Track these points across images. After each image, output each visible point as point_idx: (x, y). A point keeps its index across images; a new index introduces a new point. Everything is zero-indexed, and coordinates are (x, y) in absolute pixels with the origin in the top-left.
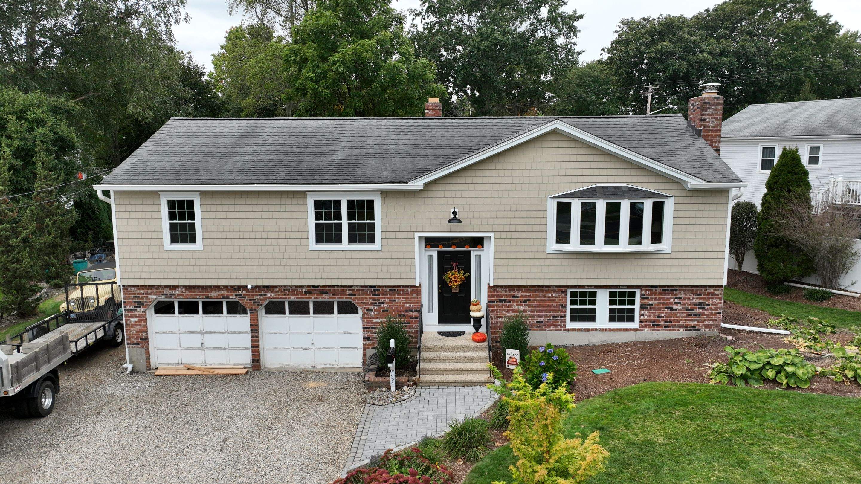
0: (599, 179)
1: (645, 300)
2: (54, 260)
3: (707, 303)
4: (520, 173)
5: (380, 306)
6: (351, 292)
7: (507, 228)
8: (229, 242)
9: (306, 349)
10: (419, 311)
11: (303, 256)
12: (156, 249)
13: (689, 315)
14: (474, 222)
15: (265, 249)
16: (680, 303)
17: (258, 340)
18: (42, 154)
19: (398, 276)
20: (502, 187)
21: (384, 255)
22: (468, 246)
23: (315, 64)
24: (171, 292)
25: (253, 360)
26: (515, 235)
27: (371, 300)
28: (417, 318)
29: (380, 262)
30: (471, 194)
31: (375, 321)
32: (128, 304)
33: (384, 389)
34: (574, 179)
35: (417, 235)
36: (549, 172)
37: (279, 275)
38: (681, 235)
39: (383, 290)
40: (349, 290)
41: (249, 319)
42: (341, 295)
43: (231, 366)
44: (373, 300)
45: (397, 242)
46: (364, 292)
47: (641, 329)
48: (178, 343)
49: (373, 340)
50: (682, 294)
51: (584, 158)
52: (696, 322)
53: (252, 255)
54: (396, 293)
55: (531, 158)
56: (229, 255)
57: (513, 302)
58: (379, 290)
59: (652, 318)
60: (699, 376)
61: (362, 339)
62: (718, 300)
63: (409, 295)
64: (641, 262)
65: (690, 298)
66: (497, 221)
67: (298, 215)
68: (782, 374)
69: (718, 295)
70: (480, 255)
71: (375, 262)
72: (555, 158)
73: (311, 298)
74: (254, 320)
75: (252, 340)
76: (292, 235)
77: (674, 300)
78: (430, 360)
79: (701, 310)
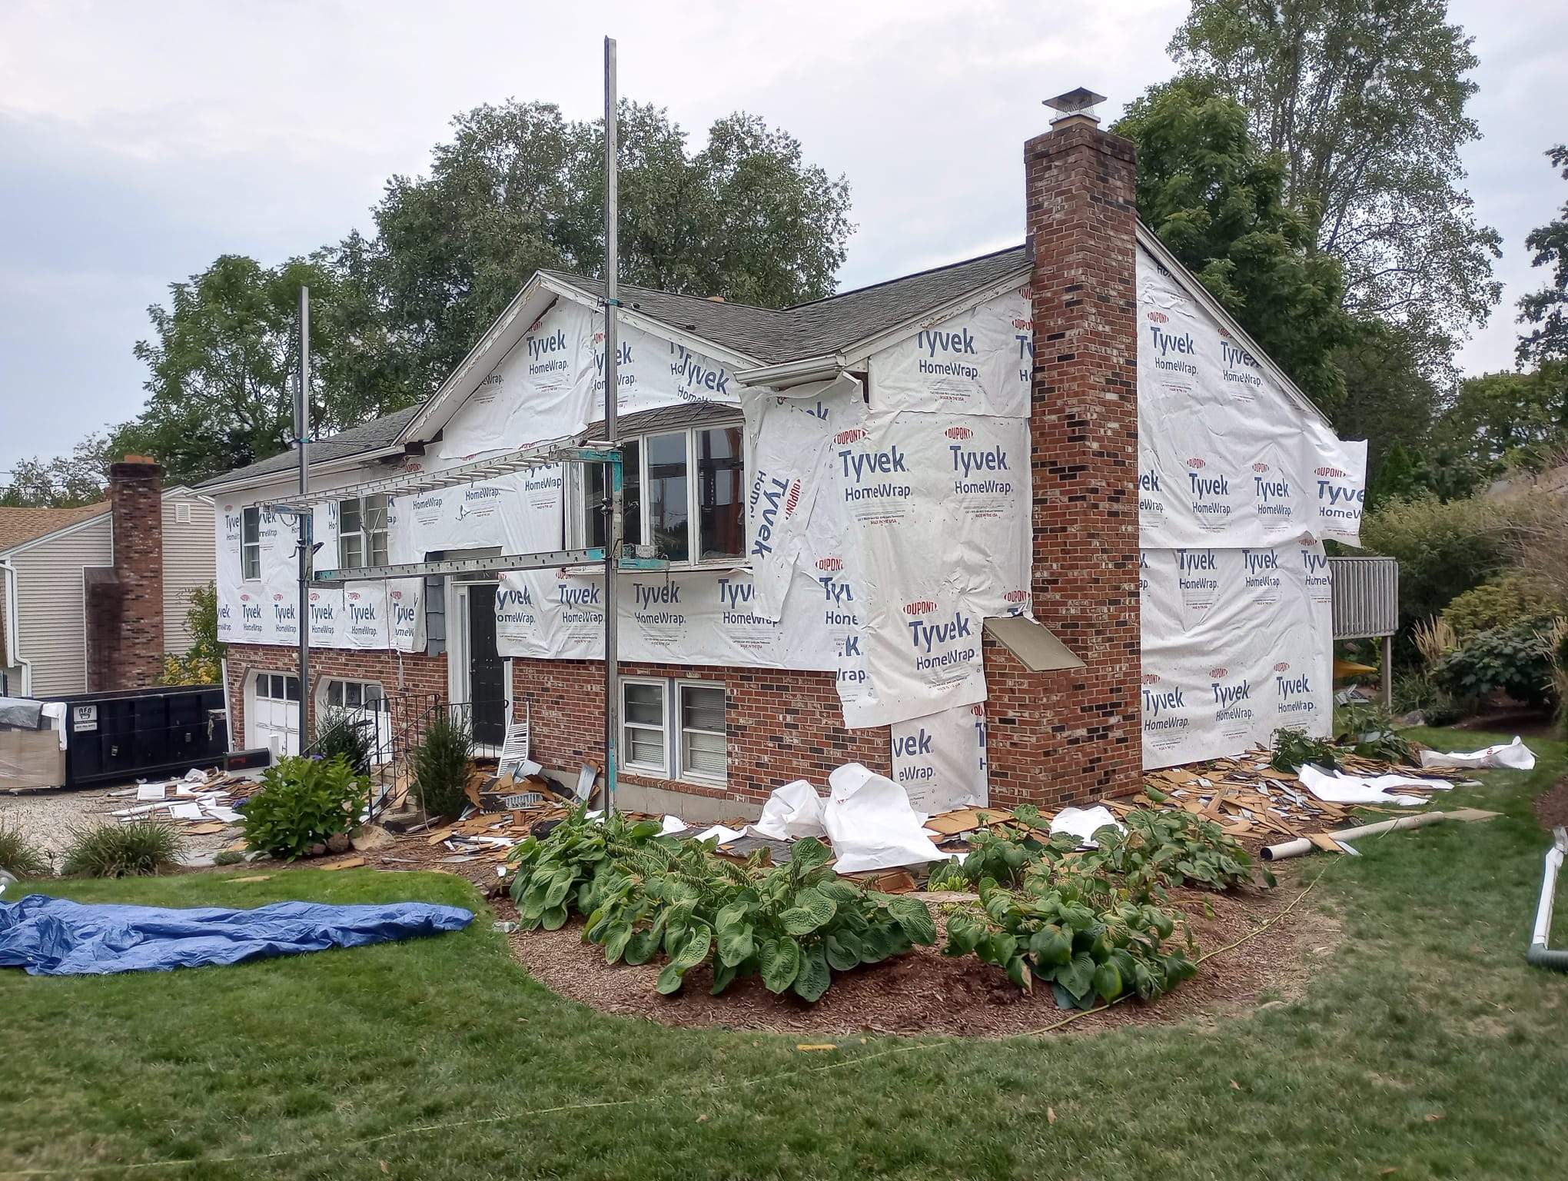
1: (733, 715)
6: (380, 667)
16: (795, 727)
27: (397, 683)
31: (402, 725)
39: (408, 664)
40: (376, 659)
42: (372, 672)
46: (391, 667)
47: (730, 794)
50: (799, 701)
57: (543, 701)
58: (404, 664)
59: (747, 766)
65: (814, 714)
77: (785, 718)
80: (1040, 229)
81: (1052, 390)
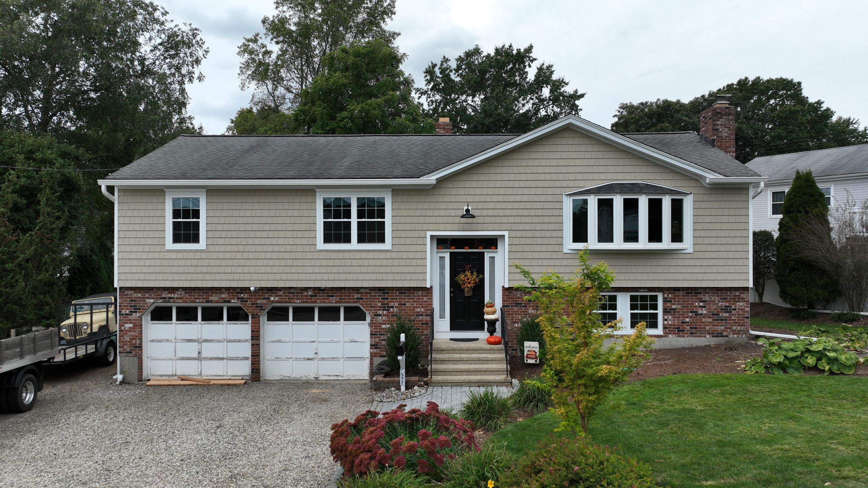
0: (615, 176)
1: (668, 305)
2: (49, 299)
3: (733, 307)
4: (535, 170)
5: (389, 310)
6: (359, 296)
7: (522, 227)
8: (234, 241)
9: (309, 359)
10: (430, 315)
11: (309, 256)
12: (158, 248)
13: (715, 320)
14: (488, 220)
15: (270, 248)
16: (705, 307)
17: (259, 347)
18: (47, 191)
19: (408, 277)
20: (516, 184)
21: (394, 255)
22: (482, 248)
23: (324, 122)
24: (169, 295)
25: (252, 369)
26: (530, 234)
27: (379, 304)
28: (428, 324)
29: (390, 262)
30: (485, 191)
31: (384, 326)
32: (123, 309)
33: (393, 389)
34: (590, 176)
35: (429, 234)
36: (564, 170)
37: (284, 277)
38: (702, 234)
39: (393, 293)
40: (357, 293)
41: (250, 325)
42: (348, 299)
43: (229, 378)
44: (382, 304)
45: (409, 241)
46: (372, 296)
47: (665, 335)
48: (174, 352)
49: (381, 348)
50: (707, 298)
51: (600, 155)
52: (723, 328)
53: (257, 255)
54: (406, 296)
55: (545, 155)
56: (233, 255)
57: (529, 306)
58: (388, 293)
59: (676, 324)
60: (733, 369)
61: (369, 346)
62: (745, 304)
63: (419, 299)
64: (662, 262)
65: (715, 301)
66: (511, 220)
67: (306, 213)
68: (823, 361)
69: (744, 299)
70: (493, 258)
71: (385, 262)
72: (569, 155)
73: (316, 302)
74: (255, 326)
75: (252, 348)
76: (299, 234)
77: (699, 304)
78: (443, 361)
79: (727, 315)
80: (718, 137)
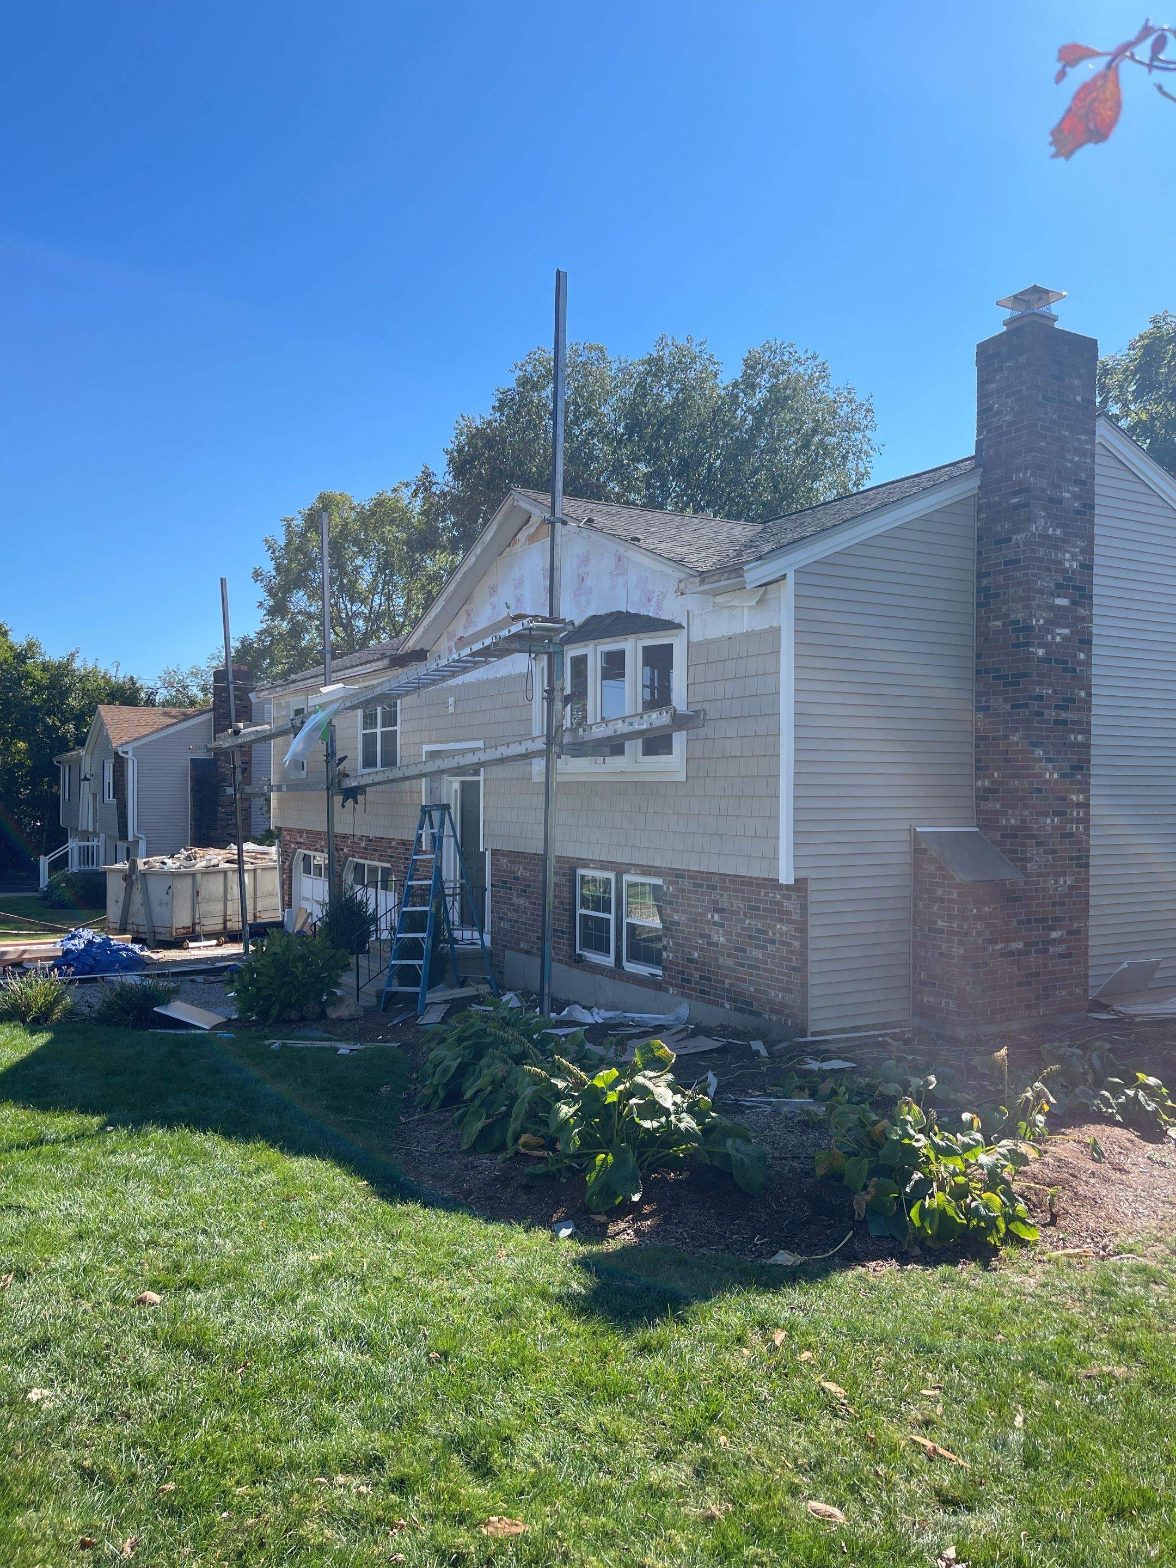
1: (669, 910)
3: (771, 933)
6: (391, 852)
14: (468, 719)
16: (722, 925)
35: (424, 749)
40: (390, 847)
42: (385, 856)
47: (665, 986)
57: (514, 889)
59: (680, 960)
62: (792, 929)
65: (738, 913)
66: (487, 717)
67: (353, 722)
69: (790, 913)
80: (989, 431)
81: (997, 595)
